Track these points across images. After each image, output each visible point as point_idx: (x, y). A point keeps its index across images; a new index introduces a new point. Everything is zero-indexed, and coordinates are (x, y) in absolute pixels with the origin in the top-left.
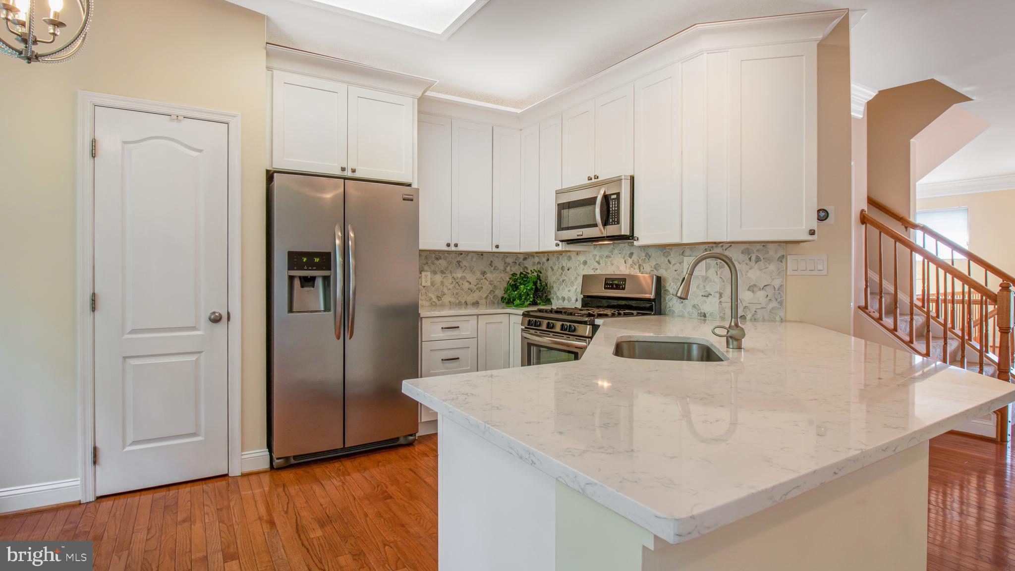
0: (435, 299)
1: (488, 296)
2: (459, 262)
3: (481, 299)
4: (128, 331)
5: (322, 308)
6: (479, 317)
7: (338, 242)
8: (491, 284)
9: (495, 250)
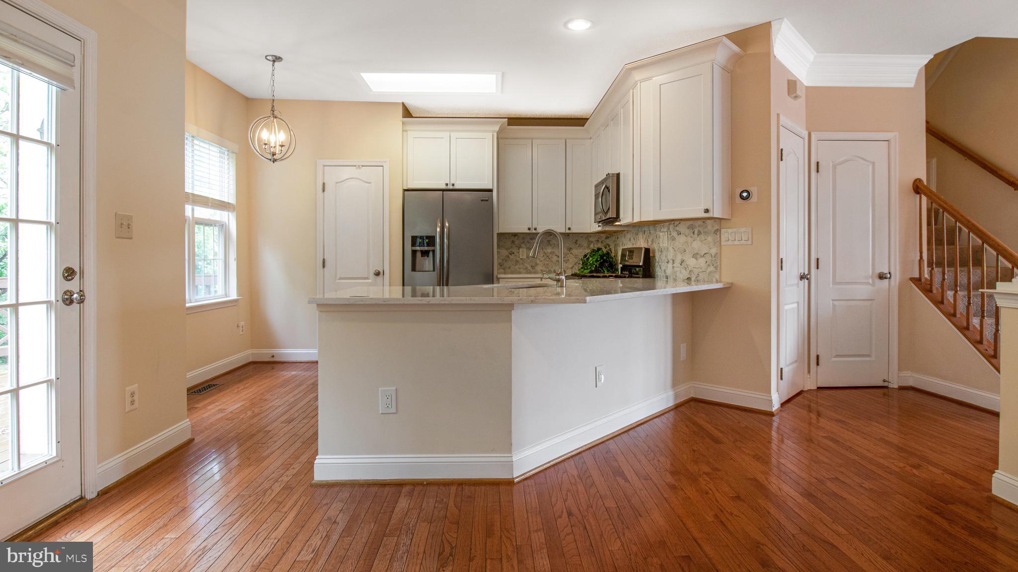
0: (530, 268)
1: (573, 266)
2: (549, 241)
3: (567, 269)
4: (338, 278)
5: (432, 270)
7: (438, 229)
8: (576, 258)
9: (568, 231)
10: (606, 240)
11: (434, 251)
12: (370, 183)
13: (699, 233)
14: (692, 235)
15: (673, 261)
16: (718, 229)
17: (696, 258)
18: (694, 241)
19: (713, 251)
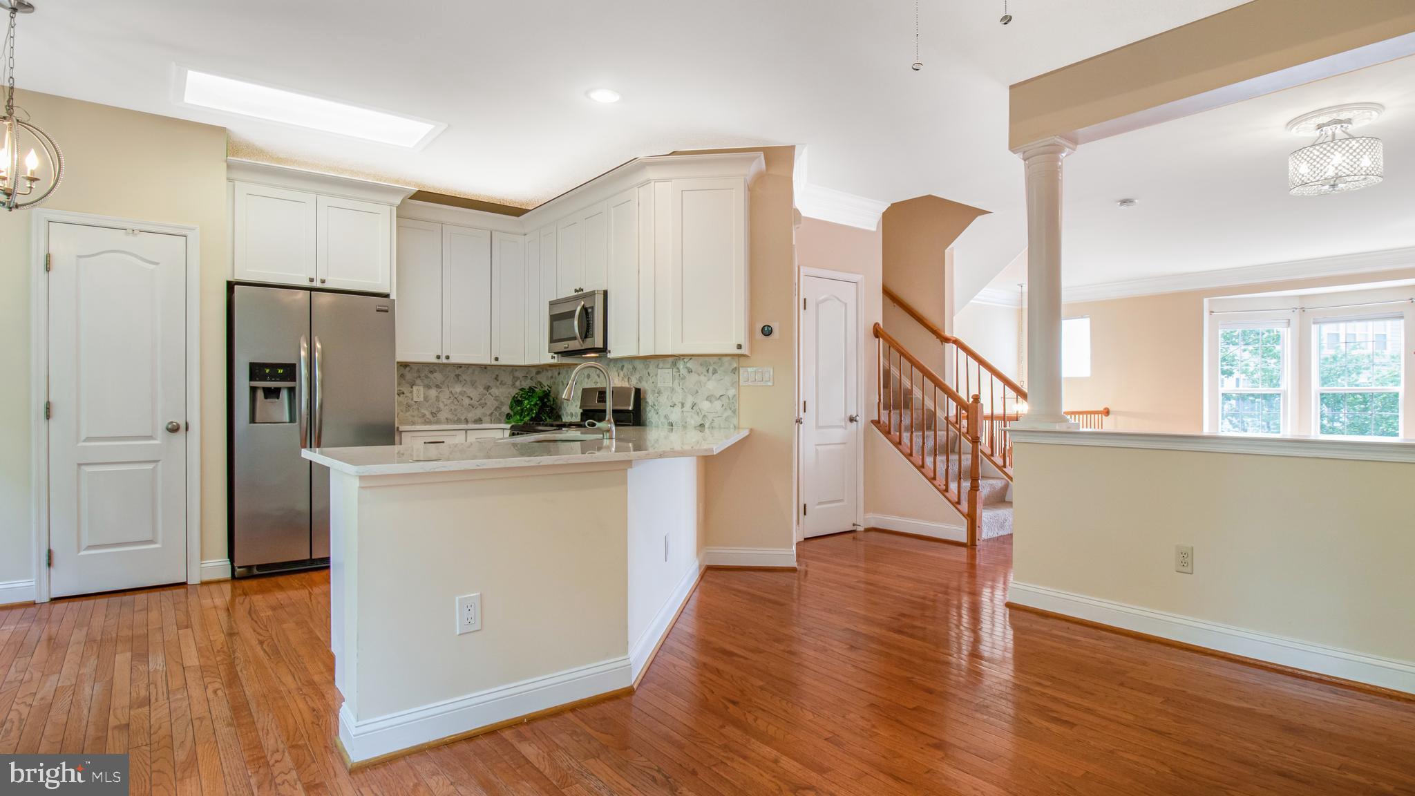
0: (428, 415)
1: (492, 413)
2: (457, 376)
3: (485, 416)
4: (83, 438)
5: (288, 421)
6: (468, 431)
7: (303, 353)
8: (497, 400)
9: (494, 362)
10: (537, 376)
11: (291, 391)
12: (157, 264)
13: (715, 372)
14: (706, 374)
15: (683, 405)
16: (736, 368)
17: (711, 401)
18: (708, 380)
19: (732, 392)
